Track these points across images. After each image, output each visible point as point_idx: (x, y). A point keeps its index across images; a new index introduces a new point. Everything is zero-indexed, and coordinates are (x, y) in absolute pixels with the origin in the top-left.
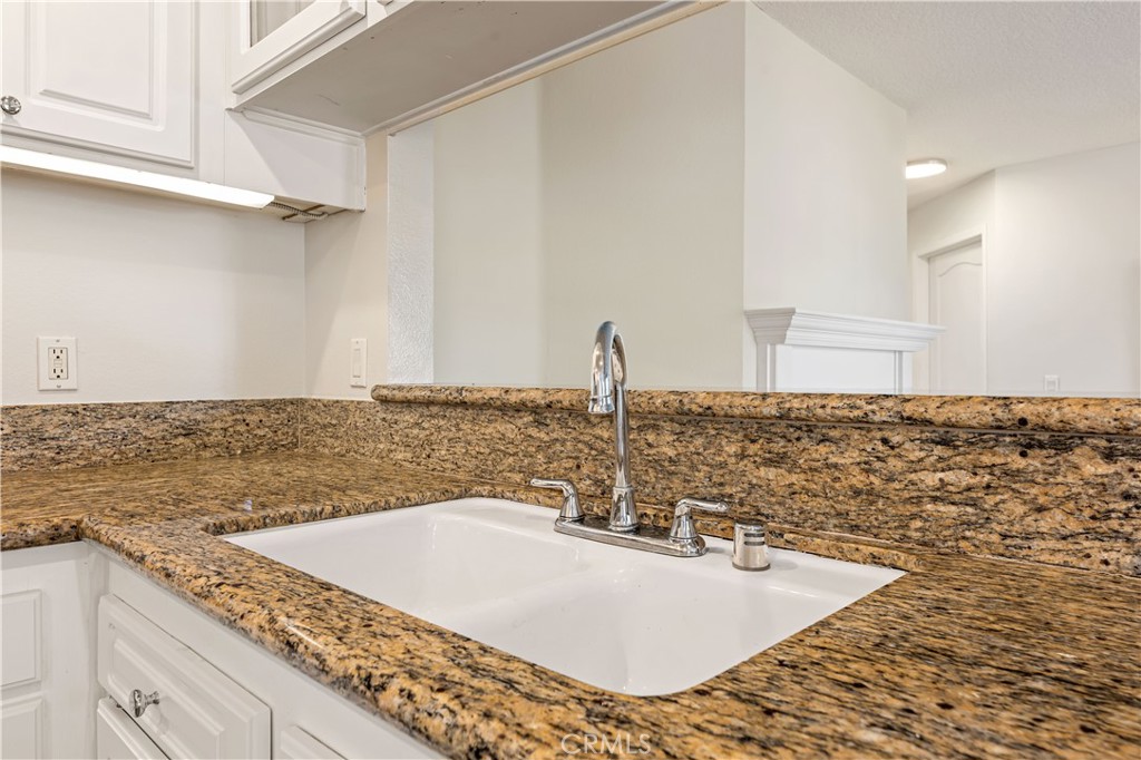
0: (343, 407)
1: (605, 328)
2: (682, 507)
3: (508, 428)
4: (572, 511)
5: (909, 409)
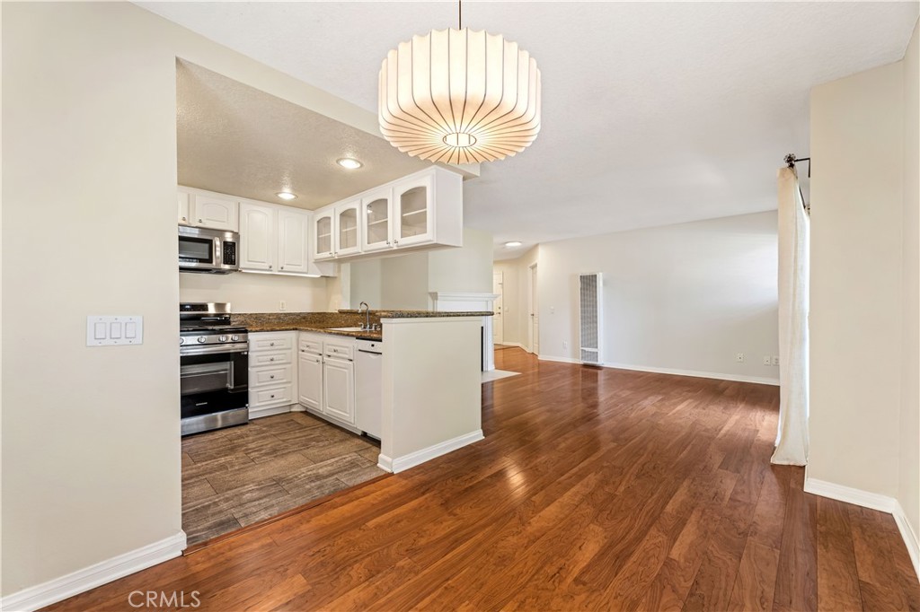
0: (333, 314)
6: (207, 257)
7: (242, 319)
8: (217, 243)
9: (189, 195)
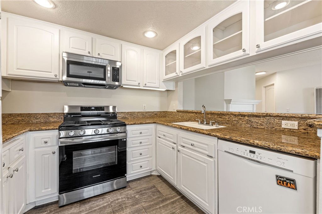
0: (172, 112)
1: (203, 106)
2: (211, 122)
3: (193, 115)
4: (200, 122)
5: (232, 113)
6: (103, 77)
7: (123, 115)
8: (109, 68)
9: (92, 38)
